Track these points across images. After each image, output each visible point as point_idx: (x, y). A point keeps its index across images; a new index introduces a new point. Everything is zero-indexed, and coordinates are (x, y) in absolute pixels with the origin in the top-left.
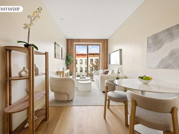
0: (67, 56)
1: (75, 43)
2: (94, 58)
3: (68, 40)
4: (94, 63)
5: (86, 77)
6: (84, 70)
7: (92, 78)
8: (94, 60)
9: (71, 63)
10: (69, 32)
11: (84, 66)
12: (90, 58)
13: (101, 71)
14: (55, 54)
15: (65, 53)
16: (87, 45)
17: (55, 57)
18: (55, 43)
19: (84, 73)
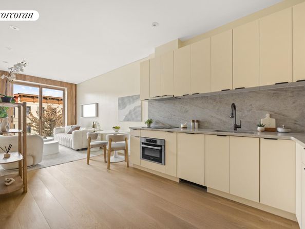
13: (68, 127)
16: (41, 87)
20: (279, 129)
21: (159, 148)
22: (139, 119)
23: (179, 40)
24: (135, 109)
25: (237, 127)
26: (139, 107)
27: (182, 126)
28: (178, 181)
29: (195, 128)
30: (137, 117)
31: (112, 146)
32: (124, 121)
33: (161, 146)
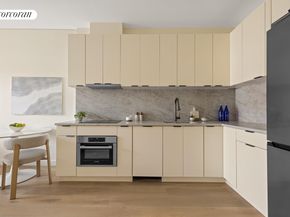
20: (203, 119)
21: (110, 147)
22: (59, 111)
23: (123, 25)
24: (50, 97)
25: (177, 118)
26: (59, 94)
27: (127, 119)
28: (131, 180)
29: (139, 120)
30: (54, 108)
31: (21, 157)
32: (27, 113)
33: (111, 144)
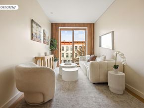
0: (52, 41)
1: (60, 28)
2: (78, 46)
3: (52, 24)
4: (79, 50)
5: (72, 63)
6: (70, 55)
7: (78, 64)
8: (78, 47)
9: (55, 48)
10: (52, 13)
11: (70, 52)
12: (75, 45)
13: (88, 57)
14: (32, 35)
15: (48, 37)
16: (73, 30)
17: (32, 38)
18: (32, 20)
19: (69, 58)
